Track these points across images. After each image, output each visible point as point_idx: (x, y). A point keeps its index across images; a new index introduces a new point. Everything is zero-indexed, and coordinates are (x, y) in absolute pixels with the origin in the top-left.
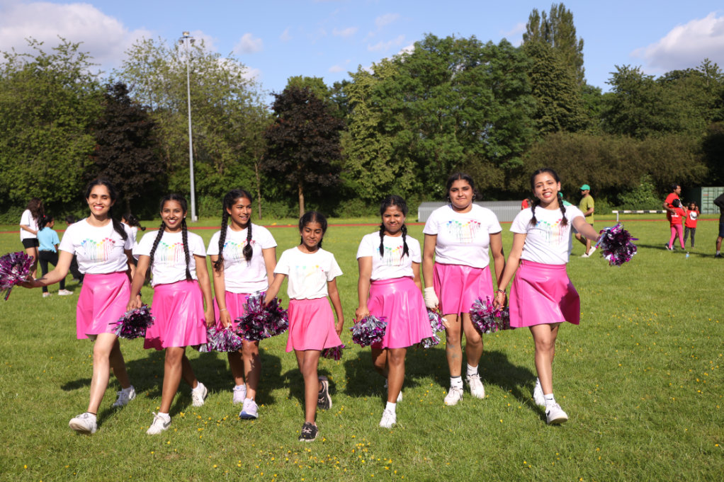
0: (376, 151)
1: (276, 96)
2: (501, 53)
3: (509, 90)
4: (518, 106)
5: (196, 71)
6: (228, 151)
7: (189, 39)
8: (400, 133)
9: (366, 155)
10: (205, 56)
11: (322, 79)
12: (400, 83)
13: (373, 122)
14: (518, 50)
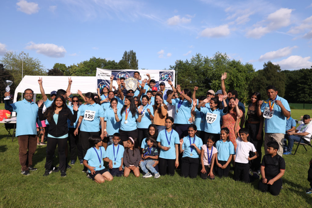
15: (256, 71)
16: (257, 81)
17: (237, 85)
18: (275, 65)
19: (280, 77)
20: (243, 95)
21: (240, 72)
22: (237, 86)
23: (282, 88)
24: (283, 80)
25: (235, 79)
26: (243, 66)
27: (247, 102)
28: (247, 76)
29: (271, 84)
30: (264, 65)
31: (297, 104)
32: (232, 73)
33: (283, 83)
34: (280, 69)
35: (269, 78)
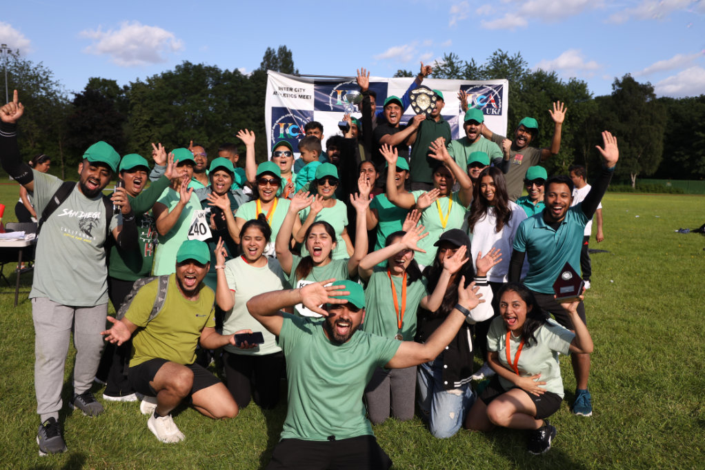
0: (148, 137)
1: (76, 95)
2: (235, 77)
3: (239, 102)
4: (244, 113)
5: (12, 72)
6: (39, 131)
7: (7, 50)
8: (166, 125)
9: (142, 140)
10: (20, 61)
11: (115, 81)
12: (166, 92)
13: (146, 118)
14: (246, 77)
15: (593, 97)
16: (596, 125)
18: (640, 83)
19: (651, 115)
20: (562, 158)
23: (656, 141)
24: (660, 123)
26: (562, 87)
29: (631, 132)
30: (613, 85)
31: (690, 181)
32: (536, 103)
33: (658, 131)
34: (655, 92)
35: (624, 118)
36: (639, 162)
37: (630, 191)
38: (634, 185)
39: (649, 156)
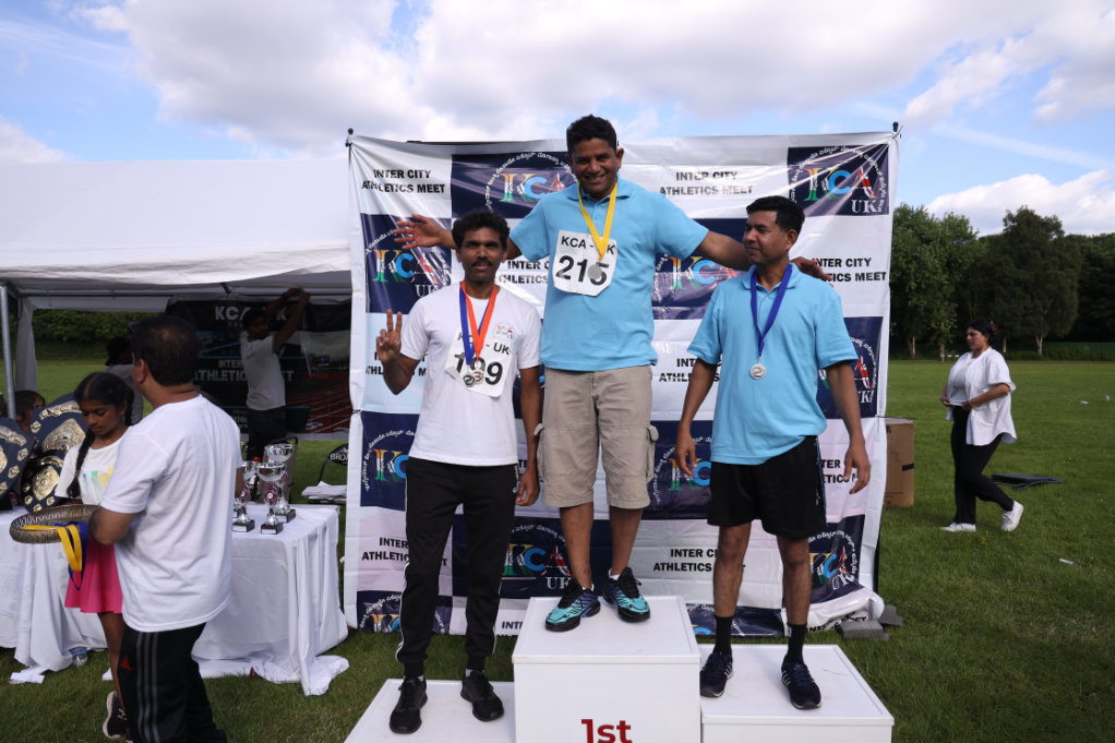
15: (979, 236)
16: (984, 273)
17: (919, 284)
18: (1043, 217)
19: (1060, 256)
20: (940, 318)
21: (928, 242)
22: (918, 289)
23: (1069, 291)
24: (1072, 267)
25: (913, 267)
26: (935, 224)
27: (952, 342)
28: (950, 255)
30: (1005, 220)
33: (1071, 278)
34: (1063, 228)
35: (1023, 261)
36: (1045, 318)
37: (1035, 358)
38: (1040, 350)
39: (1060, 311)
